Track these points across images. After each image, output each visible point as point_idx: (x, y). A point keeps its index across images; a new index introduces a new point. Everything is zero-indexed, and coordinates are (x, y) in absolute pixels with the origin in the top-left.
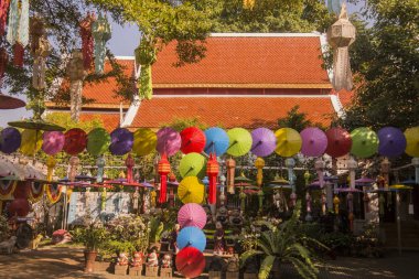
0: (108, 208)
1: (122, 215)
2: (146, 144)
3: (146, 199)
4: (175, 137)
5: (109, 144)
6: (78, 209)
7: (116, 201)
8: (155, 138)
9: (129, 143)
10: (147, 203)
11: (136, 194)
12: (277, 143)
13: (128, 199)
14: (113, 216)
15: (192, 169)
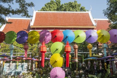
0: (19, 69)
1: (24, 72)
2: (34, 38)
3: (34, 65)
4: (48, 35)
5: (16, 38)
6: (7, 70)
7: (22, 66)
8: (39, 35)
9: (26, 38)
10: (34, 66)
11: (30, 64)
12: (98, 36)
13: (27, 65)
14: (21, 72)
15: (57, 50)
